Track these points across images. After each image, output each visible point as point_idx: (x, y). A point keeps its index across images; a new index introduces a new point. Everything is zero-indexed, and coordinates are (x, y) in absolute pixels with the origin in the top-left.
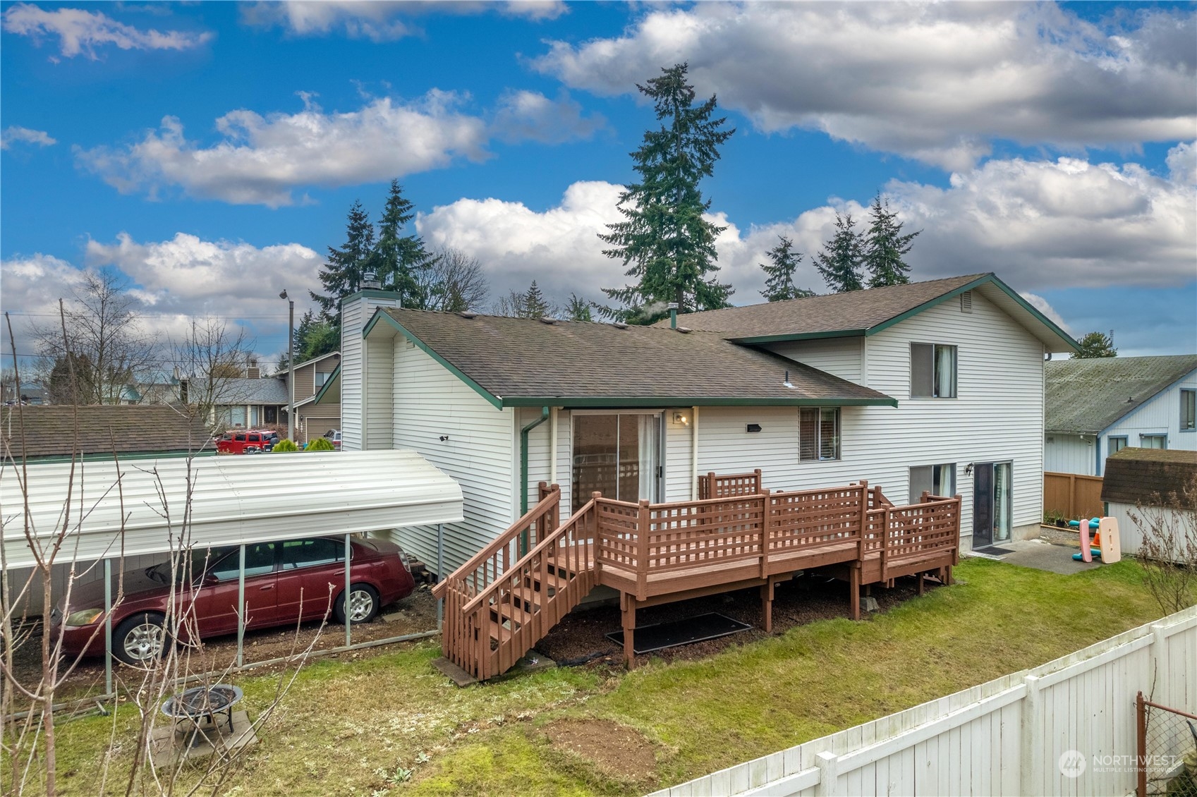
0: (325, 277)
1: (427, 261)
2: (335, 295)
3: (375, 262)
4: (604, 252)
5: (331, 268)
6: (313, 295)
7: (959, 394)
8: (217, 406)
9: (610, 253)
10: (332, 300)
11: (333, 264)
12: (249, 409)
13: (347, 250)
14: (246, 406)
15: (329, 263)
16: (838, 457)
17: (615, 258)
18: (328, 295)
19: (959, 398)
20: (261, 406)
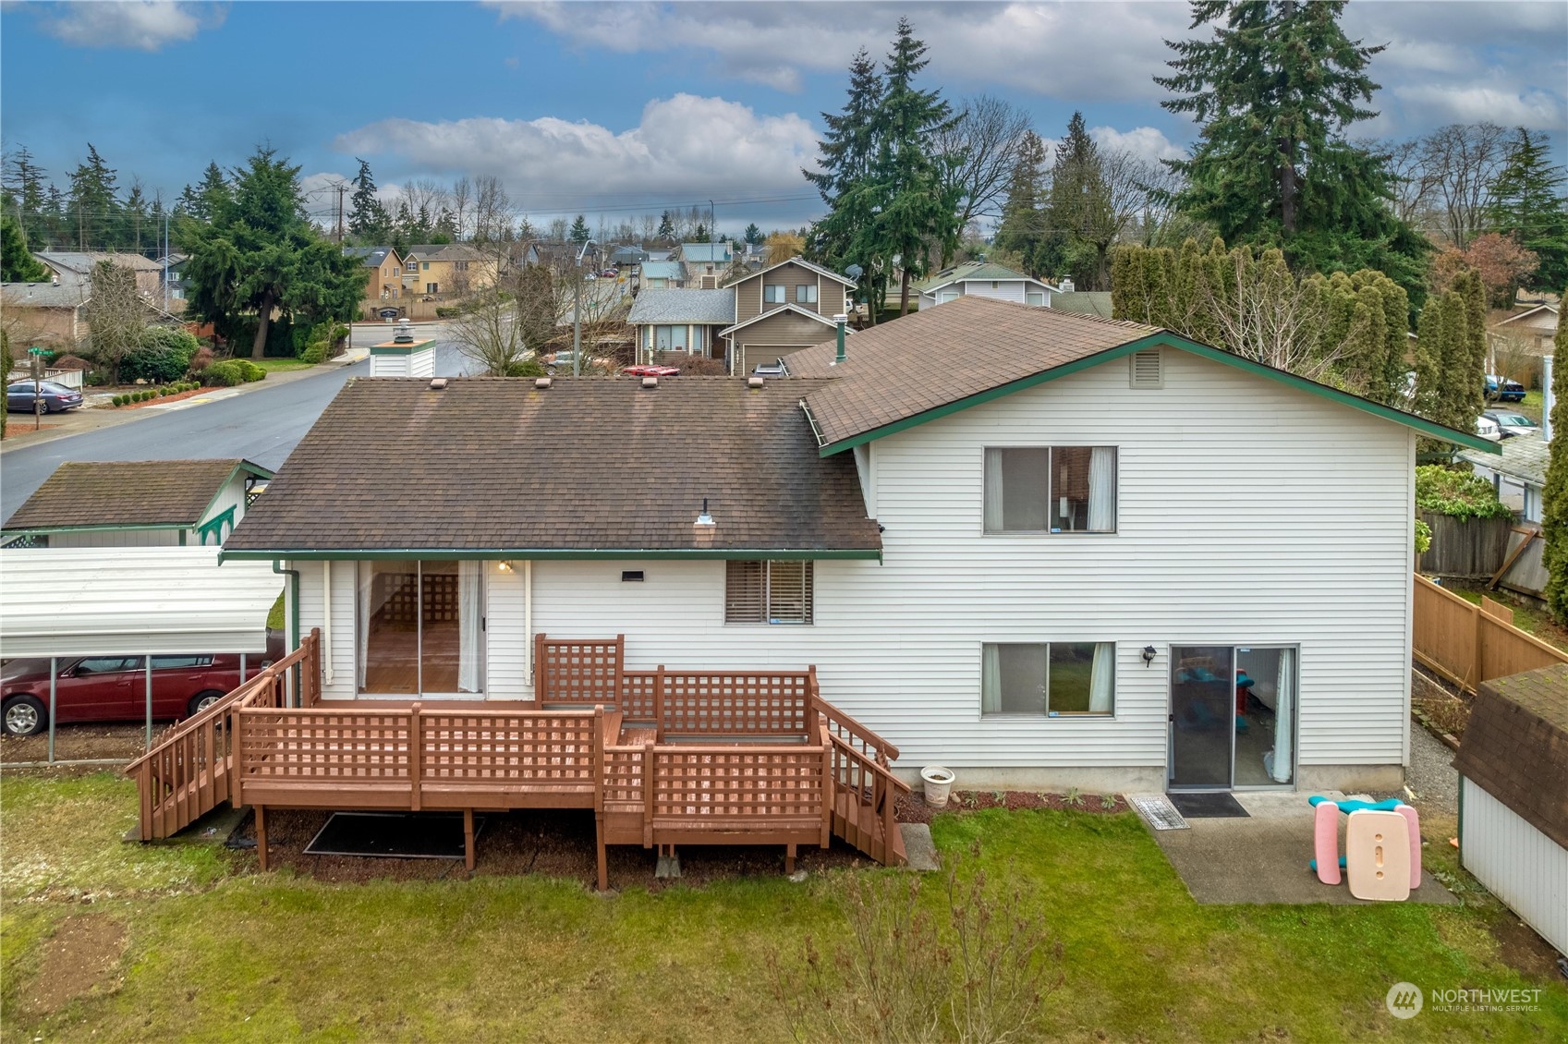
0: (825, 148)
1: (946, 120)
2: (833, 172)
3: (881, 123)
4: (1164, 105)
5: (832, 136)
6: (805, 173)
7: (1120, 527)
8: (656, 327)
9: (1173, 105)
10: (831, 177)
11: (835, 131)
12: (691, 328)
13: (850, 113)
14: (688, 325)
15: (829, 131)
16: (809, 619)
17: (1181, 112)
18: (825, 172)
19: (1120, 534)
20: (705, 326)
